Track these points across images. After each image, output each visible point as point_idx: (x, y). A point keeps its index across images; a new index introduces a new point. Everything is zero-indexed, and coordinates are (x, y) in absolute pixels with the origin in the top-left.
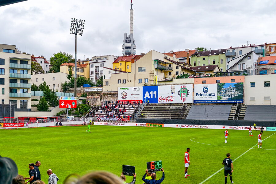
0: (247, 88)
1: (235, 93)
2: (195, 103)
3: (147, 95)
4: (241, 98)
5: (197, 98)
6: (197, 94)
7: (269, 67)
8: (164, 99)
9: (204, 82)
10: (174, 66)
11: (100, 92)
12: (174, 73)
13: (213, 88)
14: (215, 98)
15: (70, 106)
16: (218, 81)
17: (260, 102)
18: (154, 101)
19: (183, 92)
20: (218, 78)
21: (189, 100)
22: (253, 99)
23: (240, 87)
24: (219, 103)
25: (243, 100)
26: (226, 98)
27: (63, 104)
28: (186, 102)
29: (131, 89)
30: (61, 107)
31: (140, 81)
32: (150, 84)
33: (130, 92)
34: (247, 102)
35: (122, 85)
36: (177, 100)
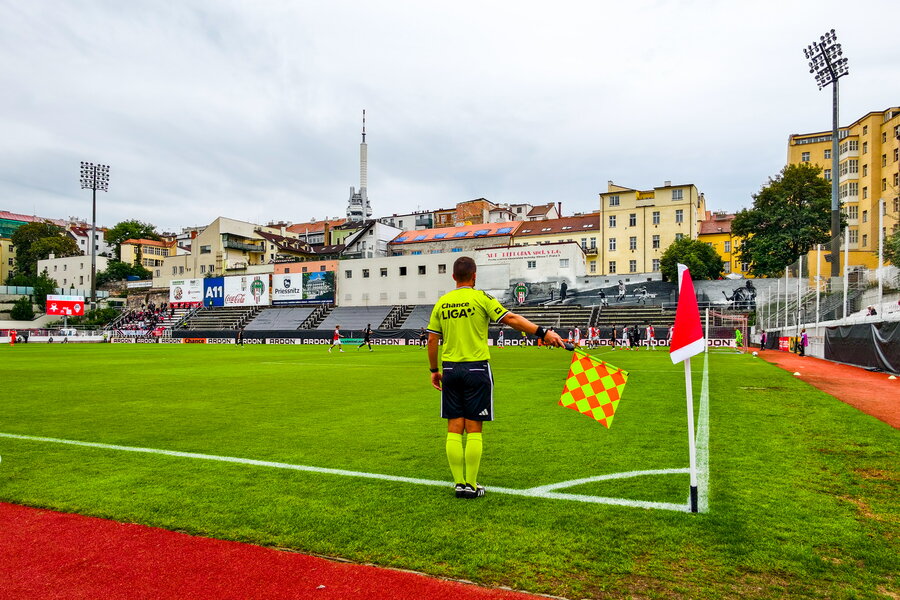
0: (342, 283)
1: (324, 289)
2: (274, 305)
3: (209, 294)
4: (331, 295)
5: (277, 297)
6: (277, 291)
7: (405, 247)
8: (232, 299)
9: (287, 271)
10: (268, 244)
11: (146, 289)
12: (267, 257)
13: (296, 279)
14: (299, 296)
15: (69, 312)
16: (305, 269)
17: (357, 302)
18: (218, 301)
19: (257, 286)
20: (303, 264)
21: (265, 300)
22: (349, 298)
23: (330, 278)
24: (304, 303)
25: (333, 299)
26: (312, 296)
27: (54, 308)
28: (261, 303)
29: (187, 282)
30: (51, 312)
31: (203, 267)
32: (214, 274)
33: (186, 287)
34: (341, 300)
35: (178, 278)
36: (250, 301)
